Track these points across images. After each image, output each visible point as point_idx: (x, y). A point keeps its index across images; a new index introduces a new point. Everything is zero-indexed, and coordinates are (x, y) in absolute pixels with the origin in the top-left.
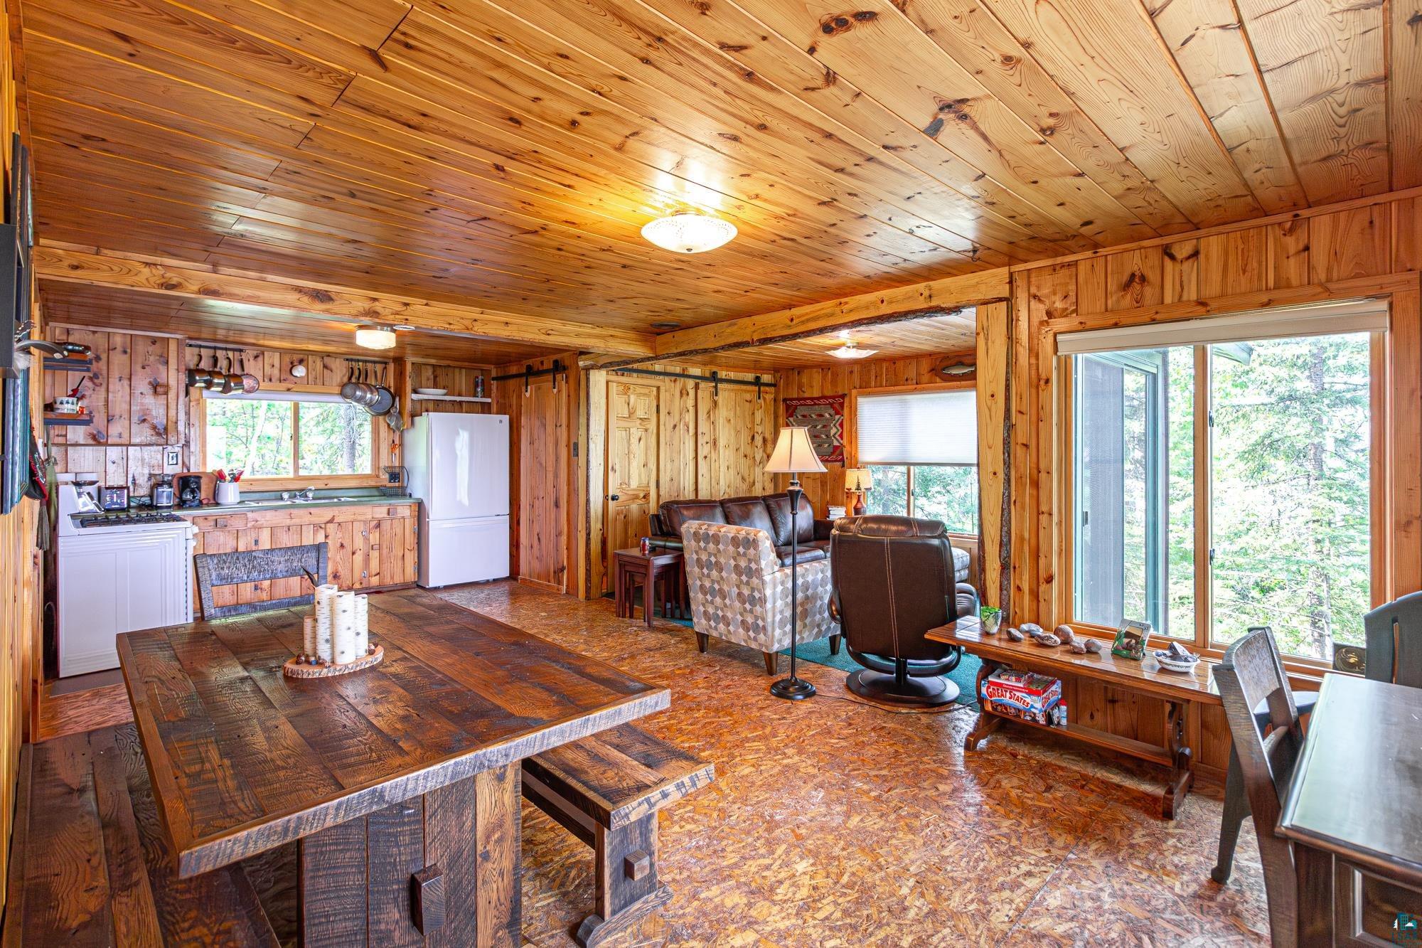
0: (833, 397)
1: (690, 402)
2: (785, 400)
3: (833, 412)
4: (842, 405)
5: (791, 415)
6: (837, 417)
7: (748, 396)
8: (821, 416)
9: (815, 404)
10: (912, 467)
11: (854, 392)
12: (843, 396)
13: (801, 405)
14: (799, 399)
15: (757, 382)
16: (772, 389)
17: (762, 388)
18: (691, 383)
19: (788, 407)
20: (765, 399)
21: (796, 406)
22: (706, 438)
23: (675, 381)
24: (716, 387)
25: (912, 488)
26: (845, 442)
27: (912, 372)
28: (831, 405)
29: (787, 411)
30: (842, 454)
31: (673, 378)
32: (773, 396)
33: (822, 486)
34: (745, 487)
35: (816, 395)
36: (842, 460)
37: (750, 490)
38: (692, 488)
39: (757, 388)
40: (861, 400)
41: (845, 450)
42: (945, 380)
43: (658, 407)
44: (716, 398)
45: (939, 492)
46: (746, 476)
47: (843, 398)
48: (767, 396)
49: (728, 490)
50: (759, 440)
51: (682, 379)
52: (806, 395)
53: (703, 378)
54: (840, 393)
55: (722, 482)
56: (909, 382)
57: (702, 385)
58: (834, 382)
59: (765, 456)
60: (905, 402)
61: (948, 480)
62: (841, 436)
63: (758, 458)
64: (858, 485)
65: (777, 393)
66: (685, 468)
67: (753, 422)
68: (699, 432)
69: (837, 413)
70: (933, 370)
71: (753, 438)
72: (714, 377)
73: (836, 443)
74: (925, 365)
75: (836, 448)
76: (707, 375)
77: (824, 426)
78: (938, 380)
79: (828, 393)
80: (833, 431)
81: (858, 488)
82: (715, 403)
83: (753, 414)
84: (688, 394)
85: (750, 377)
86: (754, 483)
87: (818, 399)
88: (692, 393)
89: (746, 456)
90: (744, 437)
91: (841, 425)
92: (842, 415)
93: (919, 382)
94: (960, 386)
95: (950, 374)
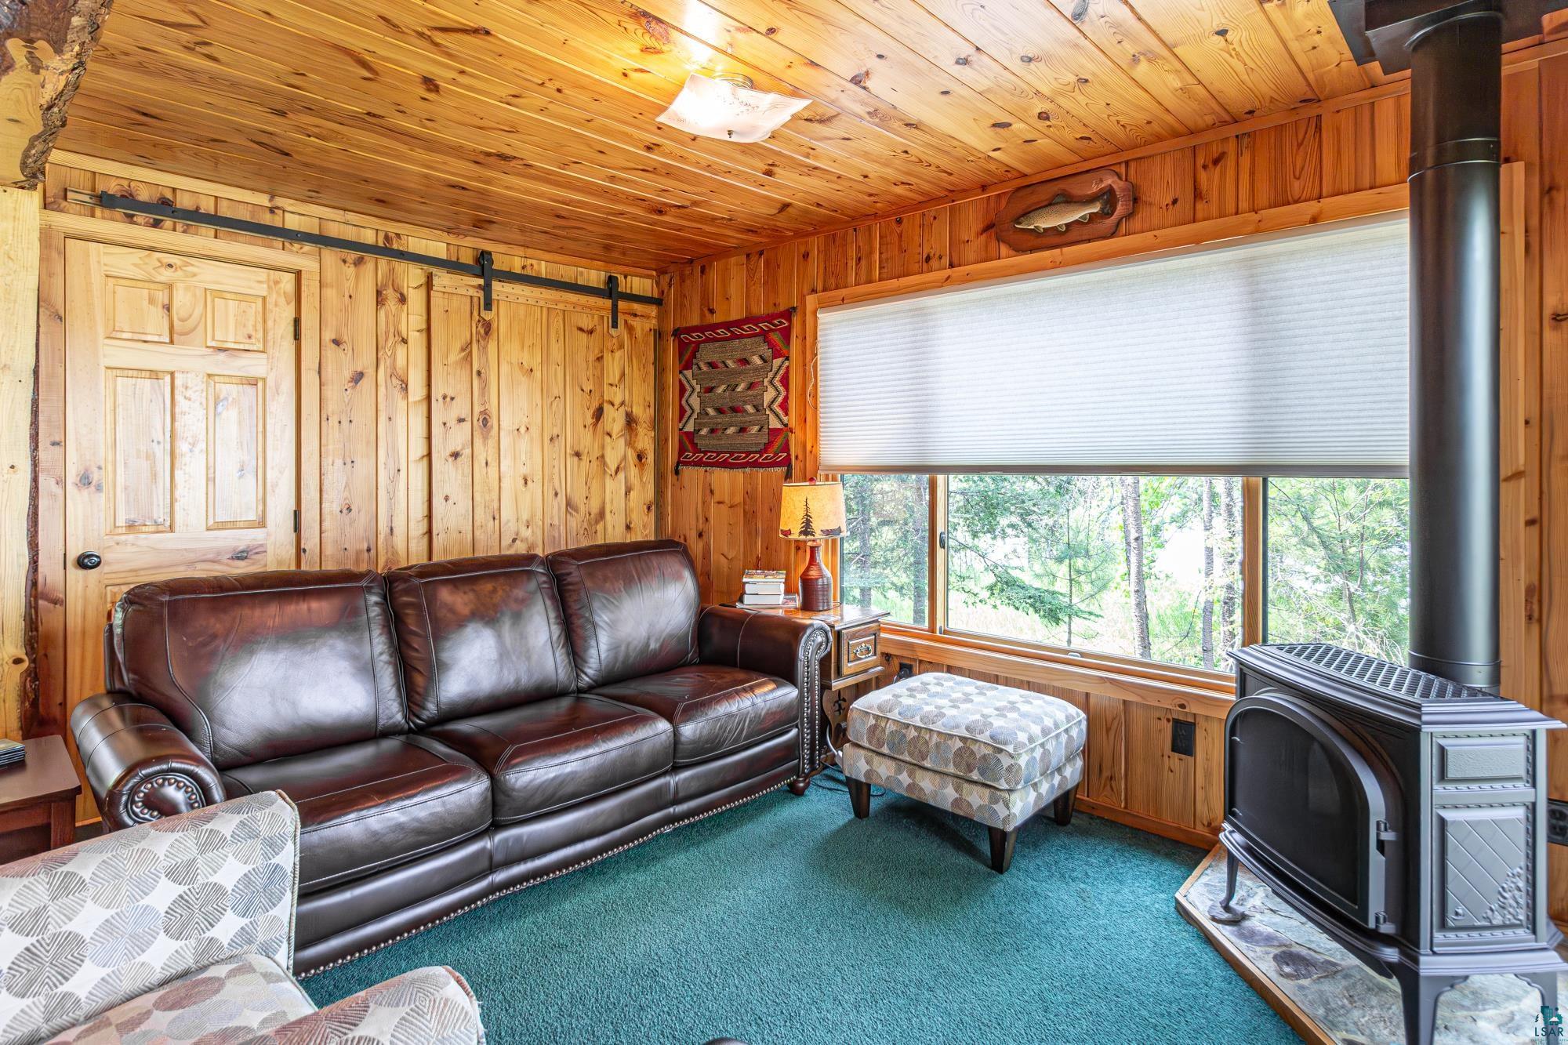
0: (769, 318)
1: (412, 320)
2: (677, 333)
3: (768, 353)
4: (786, 334)
5: (688, 366)
6: (777, 362)
7: (586, 322)
8: (745, 361)
9: (734, 337)
10: (940, 479)
11: (811, 300)
12: (788, 314)
13: (708, 340)
14: (701, 329)
15: (611, 290)
16: (653, 310)
17: (622, 305)
18: (412, 276)
19: (682, 347)
20: (630, 329)
21: (698, 343)
22: (461, 408)
23: (359, 262)
24: (487, 289)
25: (940, 528)
26: (792, 420)
27: (939, 240)
28: (764, 334)
29: (681, 355)
30: (786, 448)
31: (353, 255)
32: (653, 323)
33: (747, 522)
34: (575, 522)
35: (735, 315)
36: (787, 462)
37: (589, 531)
38: (418, 528)
39: (608, 303)
40: (824, 317)
41: (792, 438)
42: (1020, 250)
43: (297, 322)
44: (487, 316)
45: (1012, 526)
46: (579, 499)
47: (790, 320)
48: (636, 323)
49: (526, 533)
50: (614, 419)
51: (383, 262)
52: (717, 318)
53: (453, 266)
54: (782, 308)
55: (507, 513)
56: (934, 263)
57: (443, 280)
58: (771, 284)
59: (631, 456)
60: (920, 313)
61: (1028, 505)
62: (784, 406)
63: (612, 461)
64: (808, 523)
65: (661, 318)
66: (393, 481)
67: (600, 379)
68: (437, 393)
69: (777, 354)
70: (988, 228)
71: (599, 414)
72: (482, 266)
73: (774, 423)
74: (972, 221)
75: (774, 432)
76: (467, 258)
77: (751, 386)
78: (1004, 250)
79: (760, 309)
80: (768, 397)
81: (807, 530)
82: (488, 327)
83: (600, 359)
84: (403, 299)
85: (595, 277)
86: (602, 515)
87: (738, 323)
88: (416, 299)
89: (578, 454)
90: (576, 411)
91: (785, 381)
92: (787, 359)
93: (955, 261)
94: (1060, 259)
95: (1035, 232)
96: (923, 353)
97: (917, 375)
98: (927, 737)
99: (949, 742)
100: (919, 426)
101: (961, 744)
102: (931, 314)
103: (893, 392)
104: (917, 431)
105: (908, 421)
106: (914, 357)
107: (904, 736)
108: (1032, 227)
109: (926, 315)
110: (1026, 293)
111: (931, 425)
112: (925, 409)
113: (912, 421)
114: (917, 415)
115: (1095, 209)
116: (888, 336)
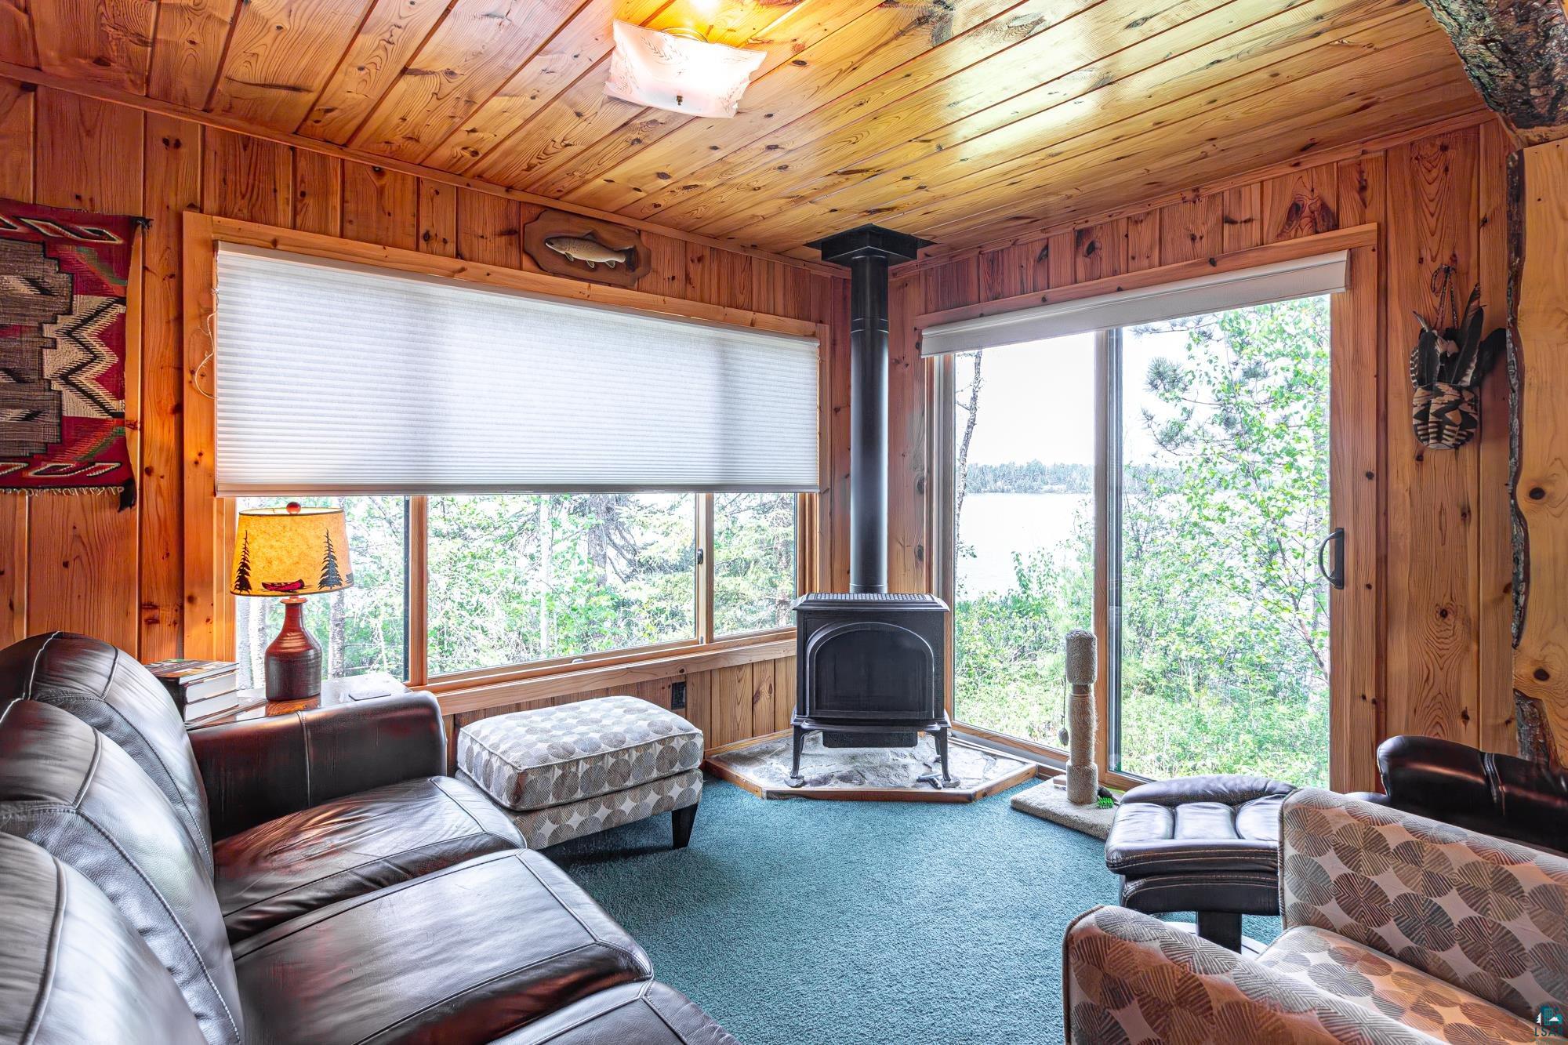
3: (58, 279)
6: (89, 302)
10: (435, 500)
11: (194, 221)
26: (137, 405)
27: (442, 220)
28: (45, 242)
30: (114, 454)
36: (119, 477)
40: (230, 257)
41: (135, 438)
42: (544, 269)
56: (436, 245)
69: (88, 287)
70: (508, 233)
73: (77, 409)
74: (488, 216)
75: (78, 425)
78: (527, 263)
80: (56, 359)
91: (114, 340)
92: (122, 301)
93: (465, 252)
94: (587, 292)
95: (566, 257)
96: (427, 349)
97: (415, 373)
98: (626, 757)
99: (650, 751)
100: (419, 436)
101: (661, 747)
102: (437, 305)
103: (376, 389)
104: (415, 442)
105: (401, 429)
106: (412, 351)
107: (602, 768)
108: (563, 252)
109: (429, 304)
110: (557, 315)
111: (437, 436)
112: (427, 417)
113: (408, 429)
114: (414, 423)
115: (621, 260)
116: (368, 315)
